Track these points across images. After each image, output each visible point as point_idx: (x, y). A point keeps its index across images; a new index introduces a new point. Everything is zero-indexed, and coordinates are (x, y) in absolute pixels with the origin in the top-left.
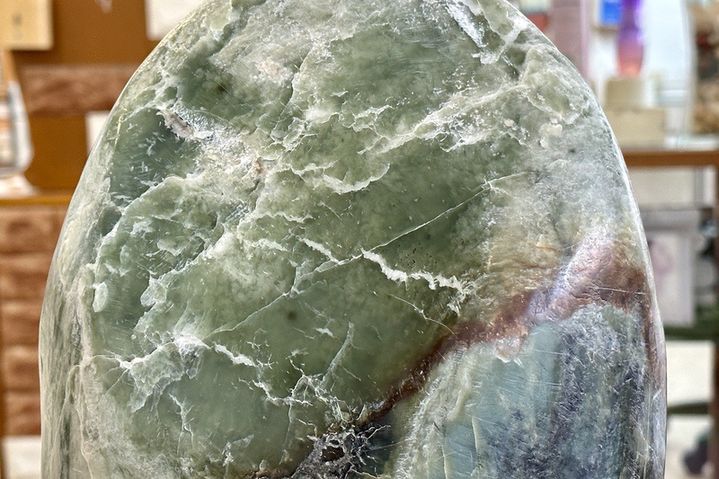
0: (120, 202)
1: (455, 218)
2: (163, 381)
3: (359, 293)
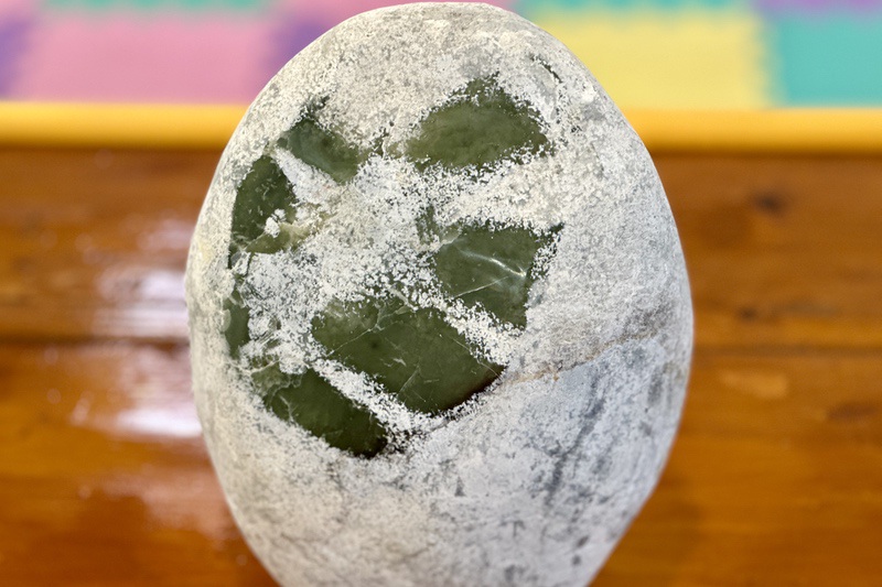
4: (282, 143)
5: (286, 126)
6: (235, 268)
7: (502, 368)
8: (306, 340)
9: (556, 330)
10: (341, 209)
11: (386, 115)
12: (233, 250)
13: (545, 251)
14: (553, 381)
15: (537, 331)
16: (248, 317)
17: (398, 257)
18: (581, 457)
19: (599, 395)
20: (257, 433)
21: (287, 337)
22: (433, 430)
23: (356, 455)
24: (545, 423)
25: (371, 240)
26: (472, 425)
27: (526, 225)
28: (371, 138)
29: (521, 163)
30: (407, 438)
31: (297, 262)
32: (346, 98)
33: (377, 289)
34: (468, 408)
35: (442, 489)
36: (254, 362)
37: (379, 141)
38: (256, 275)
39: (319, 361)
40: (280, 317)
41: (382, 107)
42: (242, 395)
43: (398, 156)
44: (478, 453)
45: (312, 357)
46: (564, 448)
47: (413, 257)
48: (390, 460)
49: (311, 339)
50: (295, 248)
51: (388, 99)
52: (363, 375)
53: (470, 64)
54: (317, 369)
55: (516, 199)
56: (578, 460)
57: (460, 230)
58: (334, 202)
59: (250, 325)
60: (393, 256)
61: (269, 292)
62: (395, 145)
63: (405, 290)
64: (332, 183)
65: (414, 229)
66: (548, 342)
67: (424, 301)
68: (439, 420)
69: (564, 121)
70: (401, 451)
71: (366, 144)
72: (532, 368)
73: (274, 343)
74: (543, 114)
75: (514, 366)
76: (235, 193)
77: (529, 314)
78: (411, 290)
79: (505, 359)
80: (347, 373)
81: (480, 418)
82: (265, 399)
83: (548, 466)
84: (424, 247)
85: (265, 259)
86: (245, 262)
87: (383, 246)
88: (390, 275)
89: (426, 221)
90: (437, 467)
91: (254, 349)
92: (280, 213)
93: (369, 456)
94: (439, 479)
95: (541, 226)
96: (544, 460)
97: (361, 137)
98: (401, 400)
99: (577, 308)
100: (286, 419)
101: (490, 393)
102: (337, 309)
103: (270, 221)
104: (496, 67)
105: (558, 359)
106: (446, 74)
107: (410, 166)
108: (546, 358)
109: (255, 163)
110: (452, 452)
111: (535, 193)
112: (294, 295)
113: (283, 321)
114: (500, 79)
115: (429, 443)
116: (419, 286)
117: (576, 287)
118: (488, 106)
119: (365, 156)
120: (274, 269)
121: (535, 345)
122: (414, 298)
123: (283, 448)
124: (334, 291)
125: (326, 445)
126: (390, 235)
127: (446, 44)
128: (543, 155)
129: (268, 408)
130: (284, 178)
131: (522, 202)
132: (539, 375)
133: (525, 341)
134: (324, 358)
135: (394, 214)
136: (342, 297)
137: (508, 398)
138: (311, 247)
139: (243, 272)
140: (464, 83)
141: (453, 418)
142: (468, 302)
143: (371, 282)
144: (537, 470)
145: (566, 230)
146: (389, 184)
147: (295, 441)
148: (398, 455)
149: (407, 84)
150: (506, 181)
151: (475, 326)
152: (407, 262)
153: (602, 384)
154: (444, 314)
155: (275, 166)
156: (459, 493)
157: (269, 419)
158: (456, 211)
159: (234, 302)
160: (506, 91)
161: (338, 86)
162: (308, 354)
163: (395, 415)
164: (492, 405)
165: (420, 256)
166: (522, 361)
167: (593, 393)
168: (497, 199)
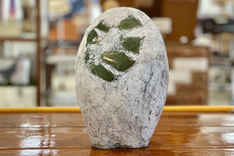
0: (88, 43)
1: (136, 47)
2: (93, 68)
3: (122, 57)
4: (96, 27)
5: (97, 25)
6: (87, 47)
7: (135, 61)
8: (100, 59)
9: (145, 54)
10: (106, 37)
11: (114, 22)
12: (87, 44)
13: (142, 41)
14: (144, 65)
15: (141, 54)
16: (89, 55)
17: (116, 44)
18: (150, 85)
19: (153, 71)
20: (89, 79)
21: (96, 58)
22: (123, 75)
23: (108, 81)
24: (143, 74)
25: (112, 41)
26: (130, 73)
27: (139, 37)
28: (112, 25)
29: (137, 28)
30: (118, 77)
31: (98, 45)
32: (107, 19)
33: (112, 50)
34: (129, 70)
35: (124, 89)
36: (90, 64)
37: (113, 26)
38: (91, 48)
39: (102, 63)
40: (95, 55)
41: (113, 20)
42: (87, 71)
43: (116, 28)
44: (131, 80)
45: (101, 62)
46: (147, 82)
47: (119, 44)
48: (114, 82)
49: (100, 58)
50: (98, 43)
51: (114, 19)
52: (110, 65)
53: (128, 13)
54: (101, 64)
55: (137, 33)
56: (149, 85)
57: (127, 39)
58: (105, 36)
59: (89, 56)
60: (115, 44)
61: (93, 50)
62: (116, 26)
63: (118, 49)
64: (105, 33)
65: (119, 39)
66: (143, 56)
67: (121, 51)
68: (124, 73)
69: (145, 22)
70: (117, 79)
71: (111, 26)
72: (141, 61)
73: (94, 60)
74: (141, 21)
75: (137, 61)
76: (87, 36)
77: (140, 51)
78: (119, 49)
79: (136, 60)
80: (107, 65)
81: (131, 72)
82: (91, 71)
83: (144, 85)
84: (121, 42)
85: (93, 45)
86: (89, 46)
87: (114, 42)
88: (115, 47)
89: (121, 38)
90: (123, 83)
91: (90, 61)
92: (95, 38)
93: (111, 81)
94: (124, 86)
95: (141, 37)
96: (143, 84)
97: (110, 25)
98: (117, 69)
99: (148, 51)
100: (95, 75)
101: (133, 66)
102: (105, 53)
103: (94, 39)
104: (133, 14)
105: (145, 60)
106: (124, 15)
107: (118, 29)
108: (143, 59)
109: (91, 31)
110: (126, 79)
111: (140, 32)
112: (98, 51)
113: (96, 55)
114: (133, 16)
115: (122, 78)
116: (120, 49)
117: (148, 47)
118: (132, 20)
119: (111, 28)
120: (94, 47)
121: (141, 57)
122: (119, 51)
123: (94, 82)
124: (105, 50)
125: (102, 80)
126: (115, 40)
127: (124, 11)
128: (141, 27)
129: (92, 73)
130: (96, 33)
131: (138, 34)
132: (142, 63)
133: (139, 56)
134: (103, 62)
135: (116, 37)
136: (106, 51)
137: (136, 67)
138: (101, 43)
139: (89, 47)
140: (127, 16)
141: (126, 72)
142: (129, 51)
143: (111, 48)
144: (142, 86)
145: (146, 37)
146: (115, 32)
147: (97, 79)
148: (116, 80)
149: (118, 17)
150: (135, 31)
151: (130, 55)
152: (118, 45)
153: (153, 68)
154: (124, 53)
155: (95, 31)
156: (127, 90)
157: (92, 75)
158: (126, 36)
159: (87, 52)
160: (135, 17)
161: (106, 18)
162: (100, 61)
163: (116, 73)
164: (133, 69)
165: (120, 43)
166: (139, 60)
167: (152, 70)
168: (134, 34)
